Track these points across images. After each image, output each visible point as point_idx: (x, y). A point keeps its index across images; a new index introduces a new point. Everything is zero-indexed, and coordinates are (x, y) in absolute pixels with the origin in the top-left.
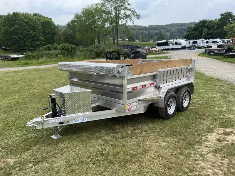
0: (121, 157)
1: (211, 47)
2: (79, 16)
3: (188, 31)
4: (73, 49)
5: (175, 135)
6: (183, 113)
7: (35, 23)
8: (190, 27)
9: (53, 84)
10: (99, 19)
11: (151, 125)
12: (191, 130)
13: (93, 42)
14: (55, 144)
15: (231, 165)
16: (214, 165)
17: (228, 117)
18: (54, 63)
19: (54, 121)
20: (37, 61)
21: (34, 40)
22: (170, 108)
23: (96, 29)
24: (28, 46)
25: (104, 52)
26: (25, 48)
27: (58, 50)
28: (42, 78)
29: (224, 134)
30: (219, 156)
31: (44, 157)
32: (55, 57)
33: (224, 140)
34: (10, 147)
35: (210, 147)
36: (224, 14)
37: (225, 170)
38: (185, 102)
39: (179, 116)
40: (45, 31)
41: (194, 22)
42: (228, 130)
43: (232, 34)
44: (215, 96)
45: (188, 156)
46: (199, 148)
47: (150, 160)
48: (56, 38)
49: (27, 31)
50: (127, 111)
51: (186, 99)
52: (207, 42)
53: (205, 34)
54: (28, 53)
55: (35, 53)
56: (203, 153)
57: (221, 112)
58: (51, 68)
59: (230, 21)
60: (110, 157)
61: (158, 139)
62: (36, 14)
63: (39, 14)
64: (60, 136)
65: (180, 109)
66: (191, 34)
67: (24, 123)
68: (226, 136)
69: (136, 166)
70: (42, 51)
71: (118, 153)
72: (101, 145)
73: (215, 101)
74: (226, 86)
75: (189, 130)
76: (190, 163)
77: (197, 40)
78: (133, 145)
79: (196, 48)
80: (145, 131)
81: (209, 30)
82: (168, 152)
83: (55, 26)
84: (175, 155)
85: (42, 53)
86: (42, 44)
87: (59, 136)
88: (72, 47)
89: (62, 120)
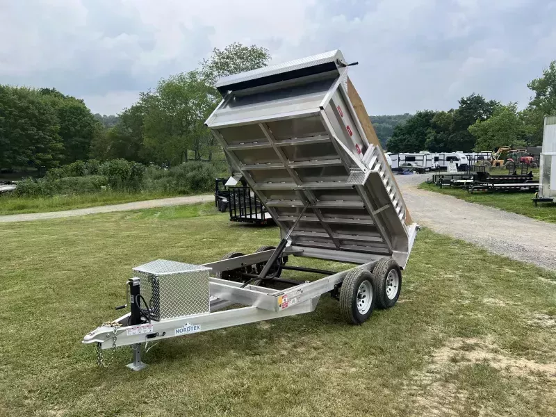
0: (273, 395)
1: (445, 169)
2: (151, 97)
3: (395, 135)
4: (138, 173)
5: (373, 354)
6: (386, 312)
7: (45, 110)
8: (398, 127)
9: (99, 257)
10: (198, 105)
11: (326, 337)
12: (403, 343)
13: (182, 156)
14: (139, 380)
15: (472, 401)
16: (441, 401)
17: (472, 317)
18: (89, 205)
19: (137, 332)
20: (47, 201)
21: (38, 150)
22: (361, 303)
23: (191, 127)
24: (21, 164)
25: (211, 178)
26: (14, 168)
27: (100, 175)
28: (69, 243)
29: (463, 348)
30: (451, 386)
31: (124, 404)
32: (91, 191)
33: (463, 359)
34: (46, 389)
35: (436, 373)
36: (468, 100)
37: (462, 408)
38: (390, 290)
39: (381, 318)
40: (65, 129)
41: (408, 114)
42: (471, 341)
43: (485, 141)
44: (451, 276)
45: (396, 389)
46: (417, 375)
47: (329, 399)
48: (94, 146)
49: (23, 129)
50: (281, 309)
51: (393, 283)
52: (436, 159)
53: (431, 141)
54: (28, 182)
55: (42, 182)
56: (424, 382)
57: (460, 308)
58: (84, 217)
59: (480, 115)
60: (254, 397)
61: (341, 361)
62: (47, 89)
63: (53, 91)
64: (145, 365)
65: (381, 303)
66: (402, 141)
67: (59, 343)
68: (467, 353)
69: (304, 410)
70: (61, 177)
71: (268, 390)
72: (232, 377)
73: (451, 286)
74: (473, 255)
75: (398, 344)
76: (400, 400)
77: (415, 154)
78: (295, 374)
79: (414, 172)
80: (315, 349)
81: (438, 132)
82: (361, 384)
83: (92, 117)
84: (374, 387)
85: (61, 181)
86: (57, 160)
87: (143, 365)
88: (135, 167)
89: (152, 329)
